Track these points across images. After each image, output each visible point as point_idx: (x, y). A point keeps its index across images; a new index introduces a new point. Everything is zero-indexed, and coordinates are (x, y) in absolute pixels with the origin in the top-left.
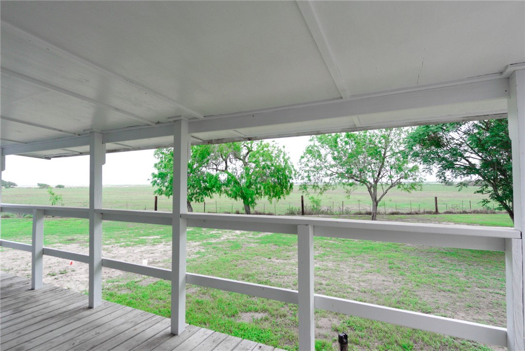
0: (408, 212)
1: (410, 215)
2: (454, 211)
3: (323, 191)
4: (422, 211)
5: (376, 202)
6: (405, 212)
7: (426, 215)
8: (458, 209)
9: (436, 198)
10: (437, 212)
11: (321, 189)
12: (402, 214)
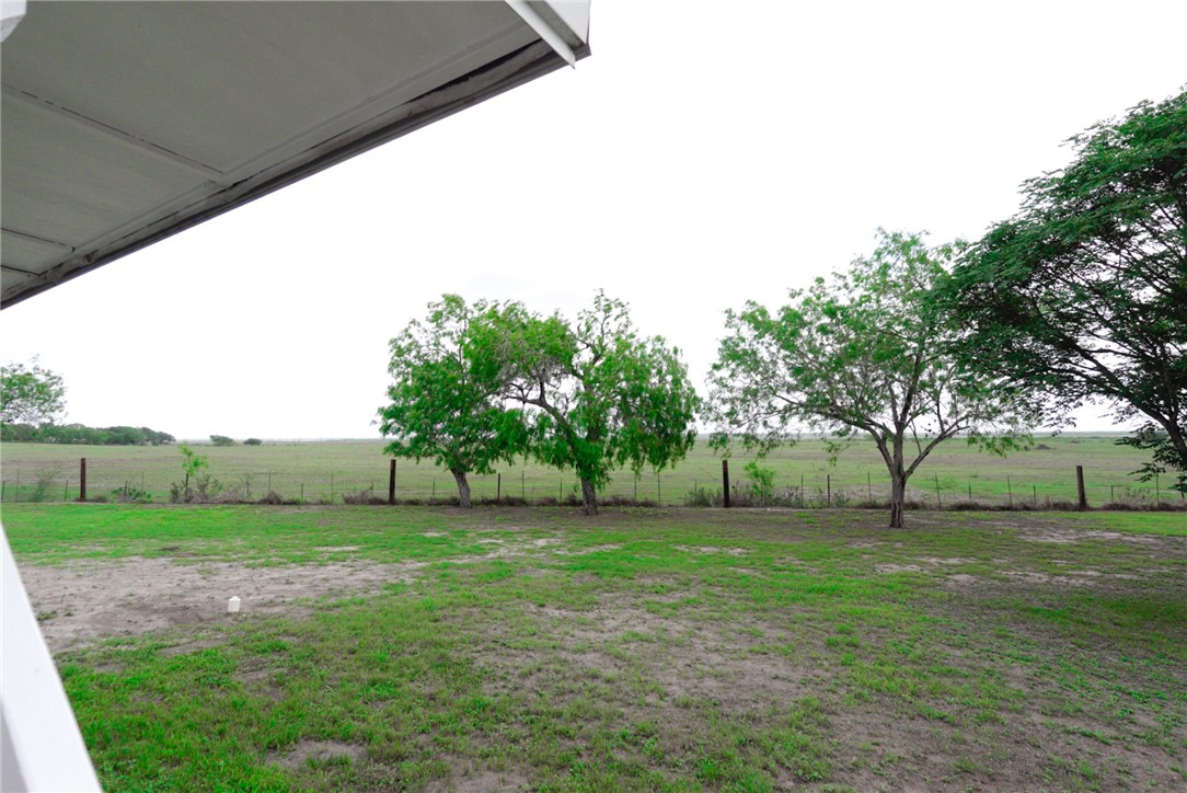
0: (1002, 504)
1: (1006, 512)
2: (1132, 503)
3: (767, 449)
4: (1041, 501)
5: (900, 476)
6: (992, 504)
7: (1050, 513)
8: (1144, 497)
9: (1080, 469)
10: (1083, 506)
11: (762, 444)
12: (986, 508)
